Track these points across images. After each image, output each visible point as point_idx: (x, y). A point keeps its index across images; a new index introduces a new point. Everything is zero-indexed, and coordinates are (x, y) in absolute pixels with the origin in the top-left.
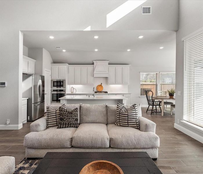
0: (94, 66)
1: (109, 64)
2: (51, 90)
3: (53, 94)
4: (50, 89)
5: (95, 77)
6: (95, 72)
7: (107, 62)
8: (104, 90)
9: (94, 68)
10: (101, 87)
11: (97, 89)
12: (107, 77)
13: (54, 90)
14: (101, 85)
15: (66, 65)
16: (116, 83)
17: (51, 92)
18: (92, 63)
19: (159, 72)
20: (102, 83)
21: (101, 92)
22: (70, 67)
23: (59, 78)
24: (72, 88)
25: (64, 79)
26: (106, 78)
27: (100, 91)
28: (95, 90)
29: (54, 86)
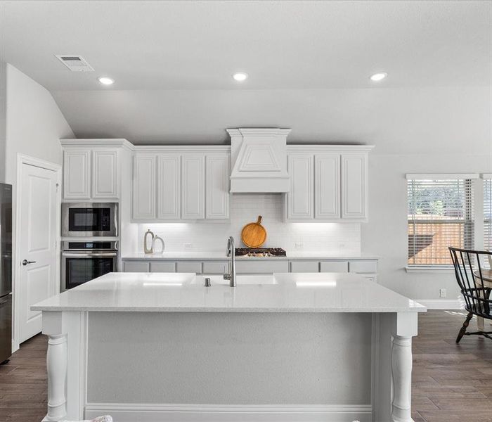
0: (229, 151)
1: (287, 144)
2: (62, 243)
3: (68, 259)
4: (59, 239)
5: (234, 194)
6: (235, 173)
7: (283, 135)
8: (271, 243)
9: (230, 157)
10: (259, 232)
11: (242, 239)
12: (280, 194)
13: (73, 246)
14: (257, 225)
15: (120, 145)
16: (315, 217)
17: (63, 251)
18: (223, 137)
19: (481, 177)
20: (260, 218)
21: (258, 251)
22: (138, 155)
23: (94, 196)
24: (149, 235)
25: (115, 201)
26: (279, 196)
27: (255, 246)
28: (237, 244)
29: (73, 227)
